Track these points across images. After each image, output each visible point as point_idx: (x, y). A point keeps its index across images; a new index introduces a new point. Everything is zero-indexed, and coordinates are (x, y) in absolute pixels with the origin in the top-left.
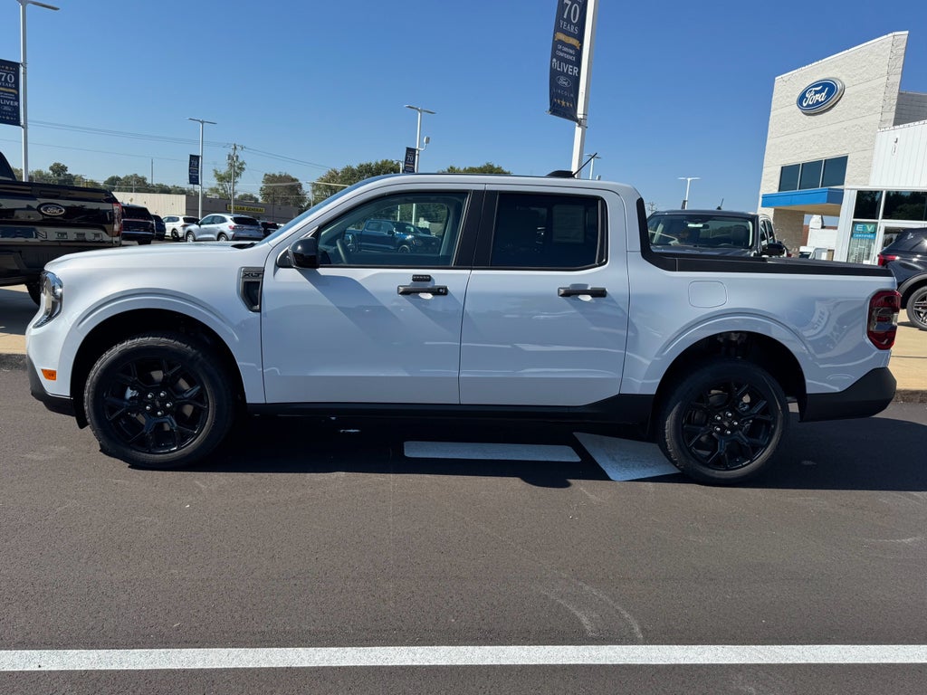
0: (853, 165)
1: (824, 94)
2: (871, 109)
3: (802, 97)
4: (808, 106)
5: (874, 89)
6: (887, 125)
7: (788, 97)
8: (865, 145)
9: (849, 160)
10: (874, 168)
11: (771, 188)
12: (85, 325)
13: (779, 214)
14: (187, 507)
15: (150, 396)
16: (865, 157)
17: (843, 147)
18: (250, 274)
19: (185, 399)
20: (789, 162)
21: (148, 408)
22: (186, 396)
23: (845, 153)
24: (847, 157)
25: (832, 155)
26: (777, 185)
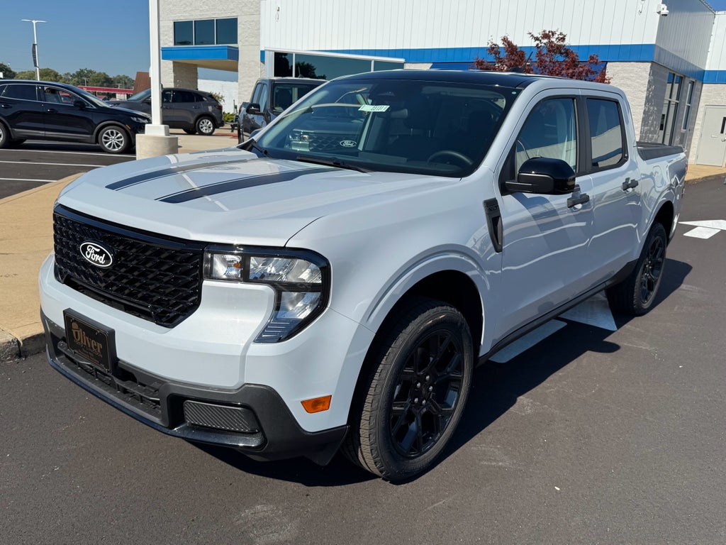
0: (243, 26)
8: (251, 10)
9: (239, 21)
10: (262, 31)
11: (167, 42)
12: (376, 316)
13: (177, 66)
14: (558, 489)
15: (419, 385)
16: (253, 21)
17: (232, 9)
18: (492, 208)
19: (448, 373)
20: (182, 18)
21: (416, 400)
22: (449, 369)
23: (234, 14)
24: (237, 19)
25: (223, 16)
26: (172, 39)
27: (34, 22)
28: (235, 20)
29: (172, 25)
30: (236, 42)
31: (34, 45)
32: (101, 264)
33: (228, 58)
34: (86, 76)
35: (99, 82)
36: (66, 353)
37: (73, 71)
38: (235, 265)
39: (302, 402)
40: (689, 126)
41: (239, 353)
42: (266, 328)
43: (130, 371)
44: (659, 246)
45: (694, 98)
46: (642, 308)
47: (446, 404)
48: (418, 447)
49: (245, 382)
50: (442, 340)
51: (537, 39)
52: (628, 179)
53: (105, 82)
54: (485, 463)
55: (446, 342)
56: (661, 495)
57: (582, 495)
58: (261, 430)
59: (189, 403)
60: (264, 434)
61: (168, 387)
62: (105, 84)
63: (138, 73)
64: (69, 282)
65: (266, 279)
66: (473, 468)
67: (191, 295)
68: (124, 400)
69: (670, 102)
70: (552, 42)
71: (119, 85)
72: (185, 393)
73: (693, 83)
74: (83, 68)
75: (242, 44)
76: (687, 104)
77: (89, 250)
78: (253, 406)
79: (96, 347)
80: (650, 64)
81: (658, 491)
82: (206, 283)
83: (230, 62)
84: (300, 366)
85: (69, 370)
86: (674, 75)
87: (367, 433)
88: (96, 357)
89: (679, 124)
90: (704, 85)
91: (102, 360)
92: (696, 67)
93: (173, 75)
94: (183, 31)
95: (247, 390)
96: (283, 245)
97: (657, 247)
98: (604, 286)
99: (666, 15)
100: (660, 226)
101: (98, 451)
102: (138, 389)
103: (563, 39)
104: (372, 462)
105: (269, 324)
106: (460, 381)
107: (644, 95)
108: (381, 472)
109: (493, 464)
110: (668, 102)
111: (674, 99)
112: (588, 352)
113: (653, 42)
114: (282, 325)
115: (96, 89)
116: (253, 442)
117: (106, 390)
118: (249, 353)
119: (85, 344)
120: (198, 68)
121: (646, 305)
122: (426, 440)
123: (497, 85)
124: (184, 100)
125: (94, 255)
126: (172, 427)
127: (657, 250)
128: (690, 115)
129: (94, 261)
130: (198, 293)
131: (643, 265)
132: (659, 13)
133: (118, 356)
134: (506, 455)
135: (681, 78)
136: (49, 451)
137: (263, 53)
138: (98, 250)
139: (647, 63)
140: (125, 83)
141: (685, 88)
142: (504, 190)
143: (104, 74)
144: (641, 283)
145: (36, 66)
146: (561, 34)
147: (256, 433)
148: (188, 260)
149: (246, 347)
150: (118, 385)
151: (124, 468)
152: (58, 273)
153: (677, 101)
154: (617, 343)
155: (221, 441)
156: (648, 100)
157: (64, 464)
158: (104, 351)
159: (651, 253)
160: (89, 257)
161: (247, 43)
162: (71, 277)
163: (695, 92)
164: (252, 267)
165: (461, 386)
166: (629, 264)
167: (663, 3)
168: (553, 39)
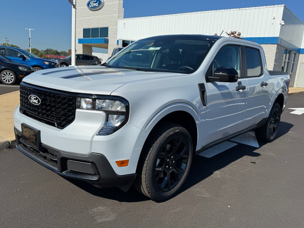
0: (110, 30)
1: (97, 4)
2: (114, 11)
3: (89, 4)
4: (91, 7)
5: (115, 5)
6: (120, 18)
7: (82, 2)
8: (114, 24)
9: (109, 28)
10: (118, 33)
11: (80, 36)
12: (149, 127)
13: (84, 46)
14: (229, 207)
15: (168, 160)
16: (114, 28)
17: (106, 24)
18: (202, 87)
19: (181, 155)
20: (87, 27)
21: (167, 166)
22: (181, 154)
23: (107, 26)
24: (108, 28)
25: (102, 26)
26: (82, 35)
27: (30, 29)
28: (107, 28)
29: (82, 30)
30: (108, 37)
31: (29, 38)
32: (36, 104)
33: (105, 43)
34: (49, 51)
35: (54, 54)
36: (22, 142)
37: (45, 49)
38: (90, 103)
39: (116, 162)
40: (293, 71)
41: (90, 139)
42: (102, 129)
43: (46, 148)
44: (277, 112)
45: (296, 60)
46: (270, 139)
47: (181, 168)
48: (168, 187)
49: (92, 152)
50: (178, 141)
51: (229, 35)
52: (263, 82)
53: (56, 54)
54: (198, 195)
55: (180, 142)
56: (275, 211)
57: (240, 210)
58: (99, 173)
59: (69, 161)
60: (100, 175)
61: (60, 154)
62: (56, 55)
63: (69, 50)
64: (25, 113)
65: (103, 109)
66: (193, 197)
67: (71, 115)
68: (44, 161)
69: (285, 61)
70: (235, 36)
71: (62, 55)
72: (67, 157)
73: (295, 54)
74: (48, 48)
75: (110, 37)
76: (292, 62)
77: (32, 98)
78: (95, 162)
79: (33, 138)
80: (276, 45)
81: (274, 209)
82: (77, 110)
83: (105, 45)
84: (115, 146)
85: (24, 150)
86: (287, 50)
87: (144, 180)
88: (33, 142)
89: (289, 71)
90: (300, 55)
91: (35, 144)
92: (296, 47)
93: (82, 49)
94: (87, 32)
95: (92, 155)
96: (109, 94)
97: (276, 113)
98: (253, 128)
99: (283, 25)
100: (278, 104)
101: (36, 184)
102: (49, 156)
103: (240, 35)
104: (147, 192)
105: (103, 128)
106: (187, 159)
107: (274, 58)
108: (152, 197)
109: (202, 196)
110: (284, 61)
111: (287, 60)
112: (246, 156)
113: (278, 36)
114: (109, 128)
115: (53, 56)
116: (95, 178)
117: (37, 157)
118: (94, 140)
119: (29, 137)
120: (92, 47)
121: (272, 138)
122: (172, 184)
123: (208, 39)
124: (86, 59)
125: (34, 100)
126: (62, 171)
127: (277, 114)
128: (294, 67)
129: (34, 103)
130: (74, 114)
131: (270, 121)
132: (280, 24)
133: (42, 142)
134: (208, 192)
135: (290, 51)
136: (16, 183)
137: (118, 41)
138: (35, 98)
139: (275, 45)
140: (64, 54)
141: (292, 56)
142: (208, 80)
143: (56, 50)
144: (270, 129)
145: (30, 46)
146: (239, 33)
147: (96, 175)
148: (70, 100)
149: (93, 137)
150: (42, 155)
151: (46, 191)
152: (21, 109)
153: (288, 61)
154: (260, 153)
155: (82, 178)
156: (276, 60)
157: (22, 188)
158: (36, 140)
159: (274, 116)
160: (32, 101)
161: (112, 37)
162: (26, 111)
163: (296, 57)
164: (97, 104)
165: (187, 161)
166: (264, 119)
167: (282, 20)
168: (236, 35)
